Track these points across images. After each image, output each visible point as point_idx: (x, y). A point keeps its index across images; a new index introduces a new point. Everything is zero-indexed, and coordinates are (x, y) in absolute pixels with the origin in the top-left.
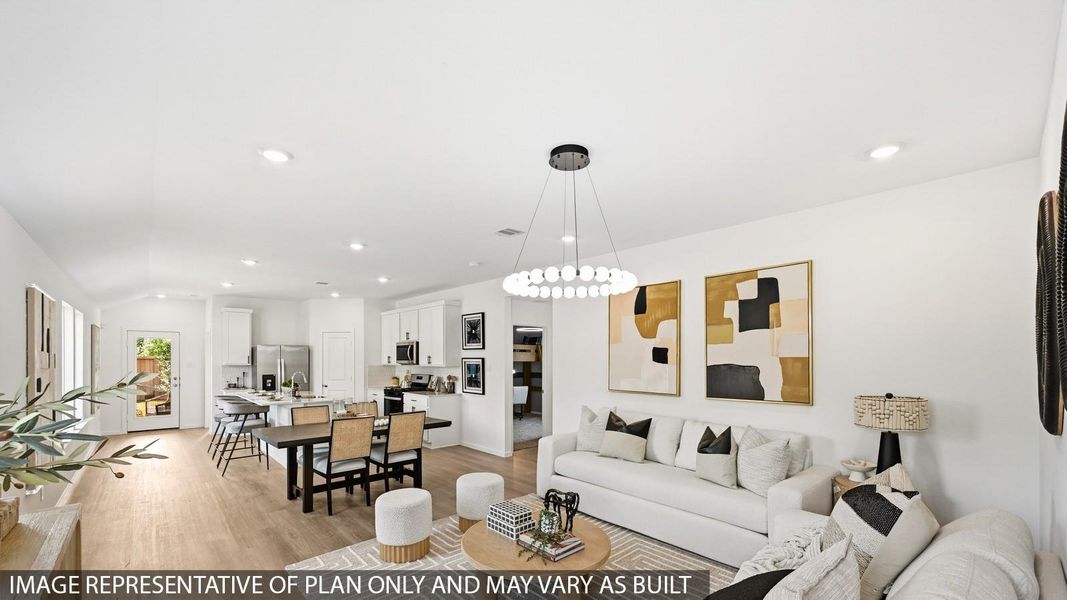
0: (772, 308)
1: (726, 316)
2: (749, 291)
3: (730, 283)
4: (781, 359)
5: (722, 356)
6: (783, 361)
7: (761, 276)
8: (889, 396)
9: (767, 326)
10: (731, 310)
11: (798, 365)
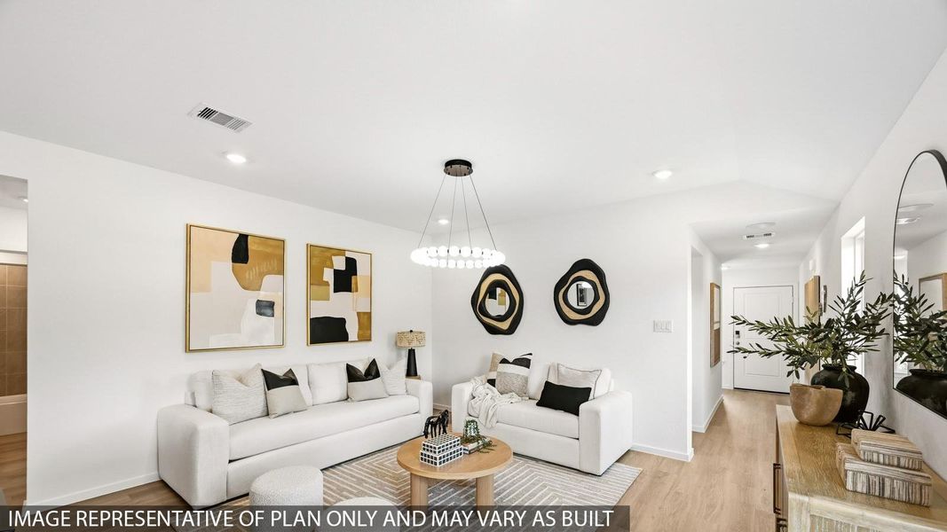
0: (353, 277)
1: (325, 279)
2: (340, 264)
3: (328, 254)
4: (358, 313)
5: (323, 310)
6: (358, 314)
7: (349, 255)
8: (411, 331)
9: (350, 291)
10: (329, 276)
11: (366, 317)
